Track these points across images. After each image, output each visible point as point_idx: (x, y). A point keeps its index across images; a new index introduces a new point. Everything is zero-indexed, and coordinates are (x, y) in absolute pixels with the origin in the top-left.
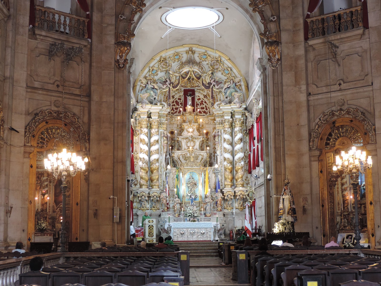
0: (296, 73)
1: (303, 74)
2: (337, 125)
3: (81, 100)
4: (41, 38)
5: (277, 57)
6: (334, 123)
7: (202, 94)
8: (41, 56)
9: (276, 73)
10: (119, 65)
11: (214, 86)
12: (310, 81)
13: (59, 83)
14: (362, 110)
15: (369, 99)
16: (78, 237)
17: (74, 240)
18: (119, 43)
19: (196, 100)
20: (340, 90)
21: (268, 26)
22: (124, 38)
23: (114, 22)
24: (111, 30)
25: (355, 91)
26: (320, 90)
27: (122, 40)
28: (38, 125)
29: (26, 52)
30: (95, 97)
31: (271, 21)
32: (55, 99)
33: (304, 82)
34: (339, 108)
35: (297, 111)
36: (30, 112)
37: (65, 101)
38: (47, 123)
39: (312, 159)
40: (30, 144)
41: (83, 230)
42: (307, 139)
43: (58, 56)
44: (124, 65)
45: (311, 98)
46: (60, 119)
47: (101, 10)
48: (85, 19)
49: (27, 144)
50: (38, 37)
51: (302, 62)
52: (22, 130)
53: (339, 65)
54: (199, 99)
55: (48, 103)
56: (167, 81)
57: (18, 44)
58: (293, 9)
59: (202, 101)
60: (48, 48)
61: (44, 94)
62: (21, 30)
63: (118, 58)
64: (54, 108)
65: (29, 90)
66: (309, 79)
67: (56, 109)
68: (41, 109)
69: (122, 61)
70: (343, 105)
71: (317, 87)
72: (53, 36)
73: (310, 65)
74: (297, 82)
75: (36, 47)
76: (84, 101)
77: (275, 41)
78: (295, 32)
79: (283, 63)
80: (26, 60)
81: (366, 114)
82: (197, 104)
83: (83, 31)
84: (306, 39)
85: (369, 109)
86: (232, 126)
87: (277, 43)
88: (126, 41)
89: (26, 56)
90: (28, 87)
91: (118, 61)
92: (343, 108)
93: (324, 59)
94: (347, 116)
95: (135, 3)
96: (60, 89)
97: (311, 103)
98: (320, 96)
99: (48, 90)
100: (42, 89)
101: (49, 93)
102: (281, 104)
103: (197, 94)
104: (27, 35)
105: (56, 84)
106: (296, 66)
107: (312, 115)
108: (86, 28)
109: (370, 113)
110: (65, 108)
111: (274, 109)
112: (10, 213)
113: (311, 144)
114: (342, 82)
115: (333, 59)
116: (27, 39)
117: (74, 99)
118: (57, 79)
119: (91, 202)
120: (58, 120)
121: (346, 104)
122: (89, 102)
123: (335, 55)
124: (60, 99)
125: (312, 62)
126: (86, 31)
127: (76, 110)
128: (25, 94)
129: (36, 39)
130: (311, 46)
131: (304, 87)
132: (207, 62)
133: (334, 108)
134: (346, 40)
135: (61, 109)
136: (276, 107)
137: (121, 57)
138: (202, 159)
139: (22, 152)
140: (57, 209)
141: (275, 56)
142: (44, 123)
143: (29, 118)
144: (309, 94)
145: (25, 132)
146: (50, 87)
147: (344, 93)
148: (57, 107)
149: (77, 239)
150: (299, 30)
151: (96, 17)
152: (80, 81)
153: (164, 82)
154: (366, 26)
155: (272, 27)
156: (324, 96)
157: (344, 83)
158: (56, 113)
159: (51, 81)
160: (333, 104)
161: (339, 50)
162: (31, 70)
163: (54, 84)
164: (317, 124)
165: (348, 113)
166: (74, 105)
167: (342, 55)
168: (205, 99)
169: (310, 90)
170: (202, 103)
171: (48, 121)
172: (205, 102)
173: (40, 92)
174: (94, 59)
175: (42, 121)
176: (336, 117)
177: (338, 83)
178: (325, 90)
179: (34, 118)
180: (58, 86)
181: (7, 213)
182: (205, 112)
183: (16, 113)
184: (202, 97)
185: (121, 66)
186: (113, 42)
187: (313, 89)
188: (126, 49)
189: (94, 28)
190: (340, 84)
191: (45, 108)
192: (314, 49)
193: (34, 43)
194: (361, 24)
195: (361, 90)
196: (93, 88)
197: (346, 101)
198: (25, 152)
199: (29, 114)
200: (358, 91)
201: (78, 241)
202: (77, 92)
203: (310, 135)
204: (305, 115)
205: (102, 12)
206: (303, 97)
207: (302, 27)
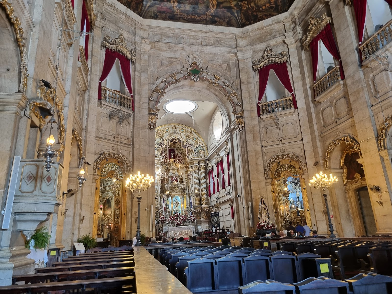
0: (253, 135)
1: (258, 134)
2: (281, 164)
3: (128, 147)
4: (105, 106)
5: (242, 125)
6: (279, 163)
7: (179, 152)
8: (105, 118)
9: (242, 135)
10: (150, 127)
11: (188, 146)
12: (262, 139)
13: (115, 136)
14: (296, 155)
15: (300, 148)
16: (125, 237)
17: (122, 239)
18: (150, 114)
19: (175, 155)
20: (282, 143)
21: (236, 108)
22: (154, 111)
23: (147, 101)
24: (145, 106)
25: (291, 144)
26: (269, 144)
27: (152, 112)
28: (102, 161)
29: (96, 115)
30: (136, 146)
31: (238, 105)
32: (112, 145)
33: (259, 139)
34: (282, 154)
35: (256, 156)
36: (97, 153)
37: (119, 147)
38: (107, 160)
39: (267, 184)
40: (96, 174)
41: (128, 232)
42: (264, 172)
43: (114, 119)
44: (153, 127)
45: (264, 148)
46: (115, 158)
47: (139, 94)
48: (131, 98)
49: (95, 174)
50: (103, 106)
51: (257, 128)
52: (92, 164)
53: (280, 130)
54: (177, 155)
55: (108, 148)
56: (162, 143)
57: (91, 109)
58: (250, 99)
59: (179, 156)
60: (109, 114)
61: (106, 142)
62: (93, 100)
63: (150, 123)
64: (112, 151)
65: (97, 139)
66: (262, 138)
67: (113, 152)
68: (104, 151)
69: (152, 125)
70: (284, 152)
71: (267, 142)
72: (112, 106)
73: (261, 130)
74: (254, 139)
75: (102, 112)
76: (130, 148)
77: (241, 116)
78: (252, 111)
79: (246, 129)
80: (95, 119)
81: (299, 157)
82: (176, 158)
83: (130, 105)
84: (259, 115)
85: (301, 154)
86: (199, 169)
87: (242, 117)
88: (154, 113)
89: (96, 117)
90: (96, 137)
91: (150, 125)
92: (284, 154)
93: (270, 126)
94: (287, 158)
95: (160, 91)
96: (116, 139)
97: (264, 151)
98: (269, 147)
99: (108, 140)
100: (105, 139)
101: (109, 142)
102: (246, 152)
103: (176, 152)
104: (97, 104)
105: (113, 136)
106: (253, 131)
107: (265, 158)
108: (131, 104)
109: (302, 157)
110: (118, 151)
111: (242, 155)
112: (83, 221)
113: (265, 175)
114: (282, 139)
115: (276, 126)
116: (96, 106)
117: (124, 146)
118: (113, 133)
119: (133, 213)
120: (114, 159)
121: (286, 152)
122: (133, 148)
123: (277, 124)
124: (116, 146)
125: (263, 128)
126: (131, 105)
127: (125, 153)
128: (94, 140)
129: (102, 107)
130: (262, 119)
131: (259, 142)
132: (184, 134)
133: (279, 154)
134: (284, 115)
135: (116, 152)
136: (243, 154)
137: (152, 122)
138: (181, 189)
139: (92, 179)
140: (105, 219)
141: (241, 124)
142: (106, 160)
143: (97, 157)
144: (262, 146)
145: (94, 166)
146: (110, 138)
147: (285, 145)
148: (114, 150)
149: (124, 238)
150: (254, 110)
151: (137, 98)
152: (127, 135)
153: (160, 144)
154: (296, 107)
155: (238, 108)
156: (272, 147)
157: (284, 139)
158: (113, 154)
159: (111, 134)
160: (278, 152)
161: (279, 121)
162: (98, 126)
163: (112, 136)
164: (269, 163)
165: (288, 157)
166: (124, 150)
167: (281, 124)
168: (181, 155)
169: (263, 144)
170: (179, 157)
171: (108, 159)
172: (181, 157)
173: (104, 140)
174: (136, 123)
175: (105, 159)
176: (280, 159)
177: (280, 139)
178: (272, 143)
179: (99, 157)
180: (114, 137)
181: (80, 221)
182: (180, 162)
183: (88, 152)
184: (179, 153)
185: (152, 127)
186: (147, 113)
187: (264, 144)
188: (155, 117)
189: (136, 104)
190: (281, 140)
191: (106, 151)
192: (264, 121)
193: (100, 109)
194: (293, 106)
195: (295, 143)
196: (135, 140)
197: (285, 149)
198: (93, 179)
199: (96, 154)
200: (293, 144)
201: (125, 240)
202: (126, 142)
203: (265, 170)
204: (261, 158)
205: (140, 95)
206: (259, 148)
207: (256, 108)
